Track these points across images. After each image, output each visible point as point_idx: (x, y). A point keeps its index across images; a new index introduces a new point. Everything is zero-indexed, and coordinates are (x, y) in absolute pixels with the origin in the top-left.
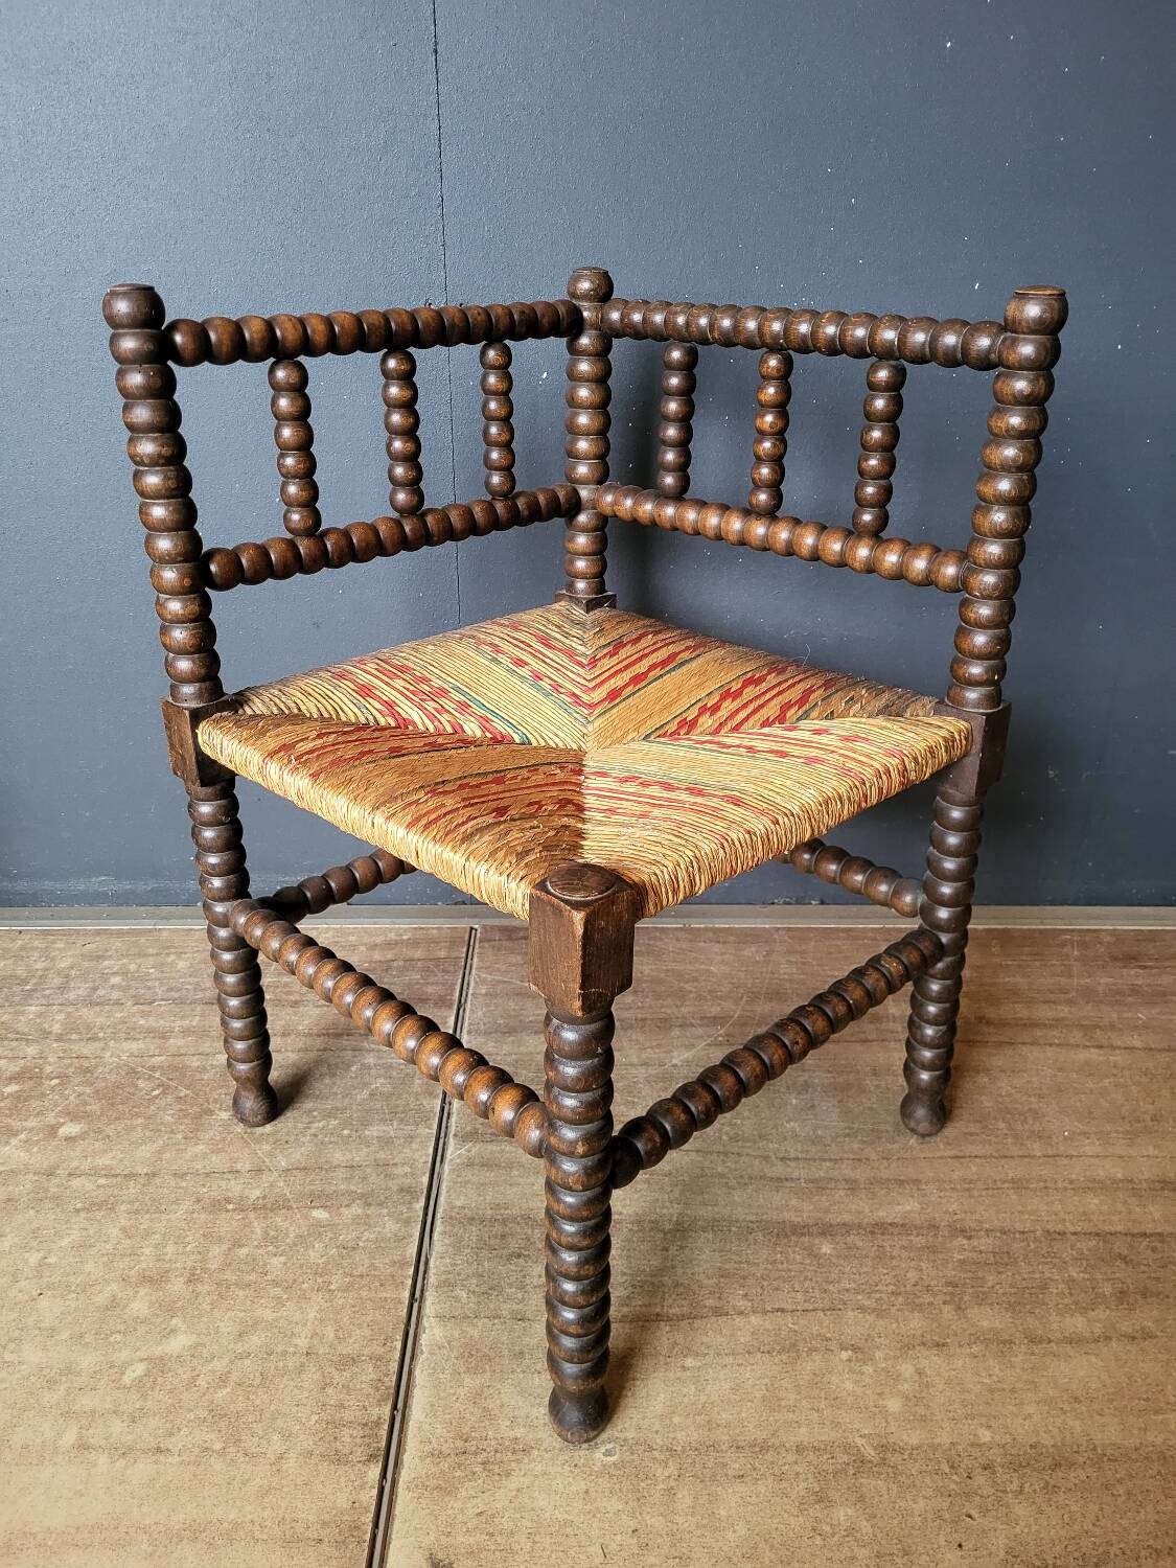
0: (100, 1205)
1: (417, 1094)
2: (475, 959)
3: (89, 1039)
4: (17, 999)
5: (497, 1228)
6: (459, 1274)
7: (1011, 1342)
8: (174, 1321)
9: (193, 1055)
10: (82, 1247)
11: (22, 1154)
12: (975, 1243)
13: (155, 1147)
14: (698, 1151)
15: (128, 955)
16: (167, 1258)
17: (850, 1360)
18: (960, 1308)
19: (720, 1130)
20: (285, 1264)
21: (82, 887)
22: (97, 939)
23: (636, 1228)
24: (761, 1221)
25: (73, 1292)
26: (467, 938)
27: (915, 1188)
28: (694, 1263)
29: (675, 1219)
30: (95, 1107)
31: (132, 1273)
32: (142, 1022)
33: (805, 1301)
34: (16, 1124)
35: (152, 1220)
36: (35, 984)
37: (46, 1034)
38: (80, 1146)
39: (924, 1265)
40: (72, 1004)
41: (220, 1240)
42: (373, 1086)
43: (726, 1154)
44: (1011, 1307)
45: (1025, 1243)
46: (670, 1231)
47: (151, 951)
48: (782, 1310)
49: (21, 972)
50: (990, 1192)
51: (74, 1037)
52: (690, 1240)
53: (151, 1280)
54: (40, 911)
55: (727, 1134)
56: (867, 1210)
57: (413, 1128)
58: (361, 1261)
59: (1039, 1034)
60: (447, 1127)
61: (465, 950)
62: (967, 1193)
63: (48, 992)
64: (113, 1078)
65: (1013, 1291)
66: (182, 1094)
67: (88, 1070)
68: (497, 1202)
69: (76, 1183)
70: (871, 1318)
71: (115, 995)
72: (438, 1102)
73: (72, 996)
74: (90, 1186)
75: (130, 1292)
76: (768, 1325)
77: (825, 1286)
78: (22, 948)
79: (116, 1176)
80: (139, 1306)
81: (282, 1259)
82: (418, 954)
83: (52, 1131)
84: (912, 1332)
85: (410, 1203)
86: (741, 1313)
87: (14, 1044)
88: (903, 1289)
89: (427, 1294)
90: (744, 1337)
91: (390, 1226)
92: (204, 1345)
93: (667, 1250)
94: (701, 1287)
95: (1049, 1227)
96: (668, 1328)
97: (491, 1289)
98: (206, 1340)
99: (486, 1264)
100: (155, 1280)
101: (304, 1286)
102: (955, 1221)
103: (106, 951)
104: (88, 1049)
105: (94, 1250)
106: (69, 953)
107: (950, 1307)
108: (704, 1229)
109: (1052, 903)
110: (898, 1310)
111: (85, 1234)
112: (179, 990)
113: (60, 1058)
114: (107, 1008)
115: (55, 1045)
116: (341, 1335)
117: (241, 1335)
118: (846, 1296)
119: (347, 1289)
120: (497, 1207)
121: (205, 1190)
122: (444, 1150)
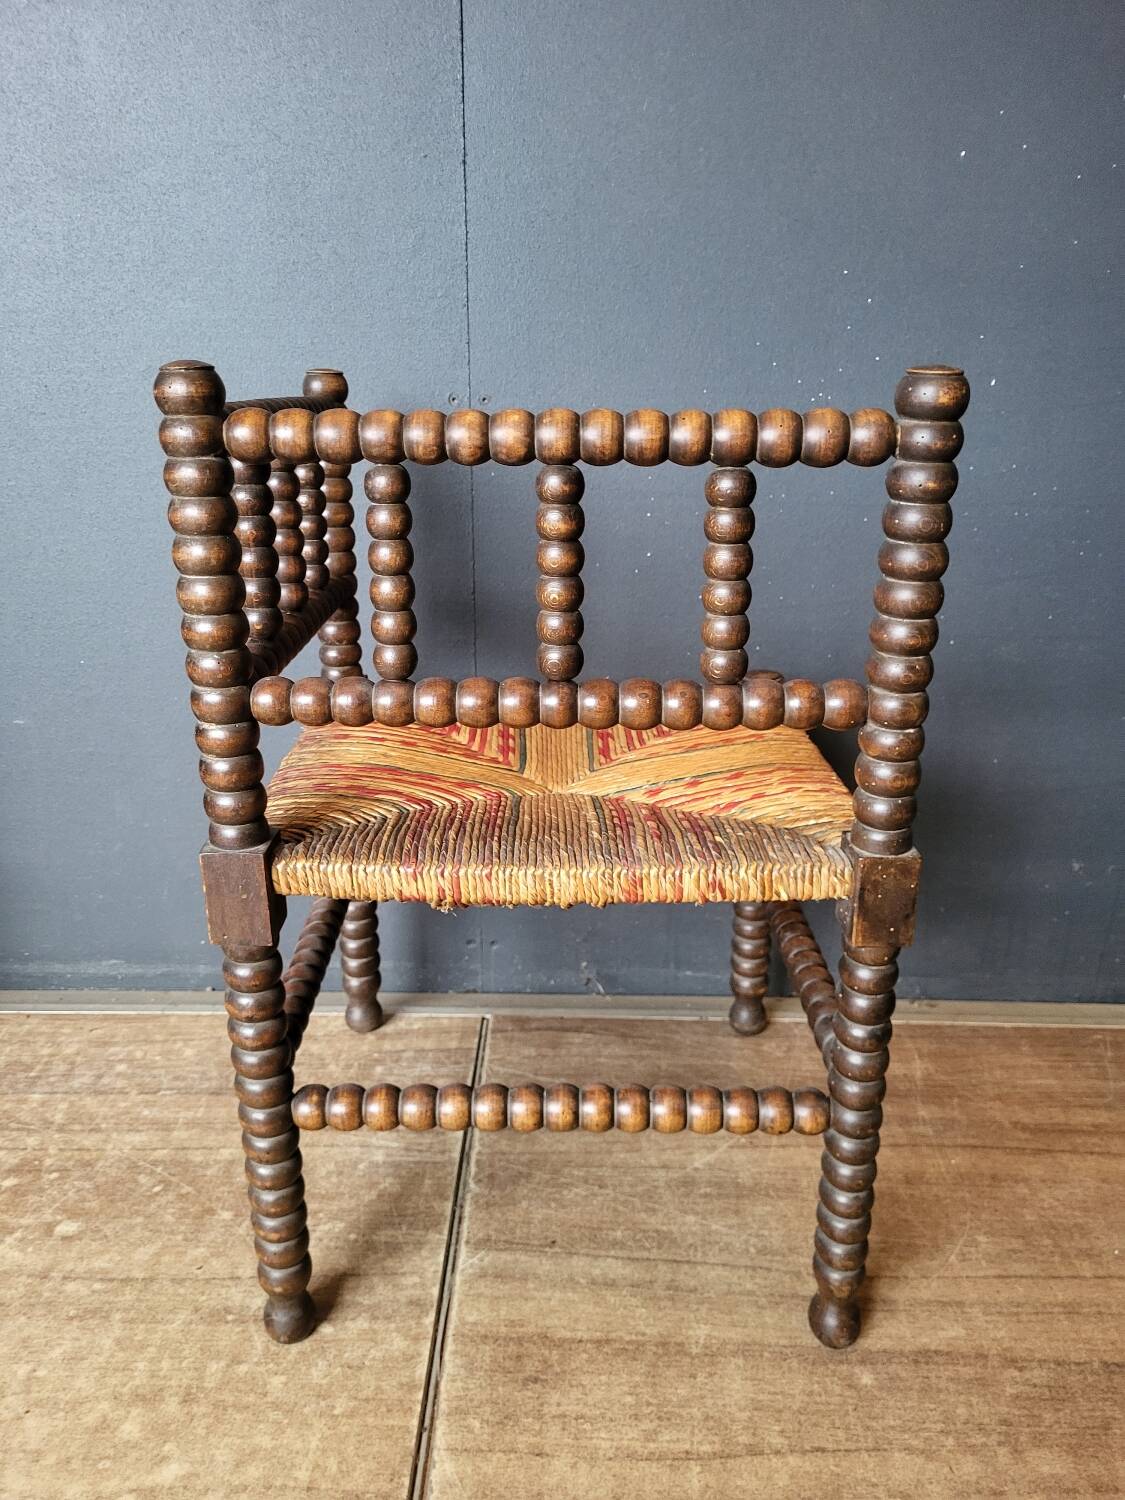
0: (94, 1312)
1: (427, 1195)
2: (488, 1051)
3: (91, 1130)
4: (21, 1086)
5: (512, 1348)
6: (472, 1400)
7: (1075, 1491)
8: (167, 1448)
9: (197, 1149)
10: (74, 1359)
11: (16, 1254)
12: (1027, 1375)
13: (152, 1249)
14: (724, 1265)
15: (135, 1042)
16: (162, 1374)
18: (1016, 1451)
19: (747, 1242)
20: (286, 1384)
21: (92, 971)
22: (105, 1024)
23: (660, 1351)
24: (795, 1346)
25: (63, 1410)
26: (478, 1028)
27: (959, 1311)
28: (726, 1392)
29: (702, 1341)
30: (94, 1204)
31: (125, 1390)
32: (146, 1112)
33: (847, 1440)
34: (12, 1221)
35: (147, 1331)
36: (41, 1071)
37: (47, 1124)
38: (77, 1246)
39: (974, 1400)
40: (76, 1093)
41: (218, 1356)
42: (382, 1187)
43: (754, 1269)
44: (1073, 1450)
45: (1082, 1376)
46: (697, 1356)
47: (158, 1037)
48: (823, 1450)
49: (26, 1058)
50: (1040, 1317)
51: (77, 1127)
52: (720, 1366)
53: (143, 1399)
54: (52, 994)
55: (754, 1246)
56: (908, 1334)
57: (423, 1233)
58: (368, 1382)
59: (1079, 1141)
60: (458, 1233)
61: (476, 1040)
62: (1015, 1319)
63: (52, 1079)
64: (113, 1172)
65: (1074, 1430)
66: (184, 1191)
67: (90, 1164)
68: (512, 1318)
69: (70, 1287)
70: (920, 1460)
71: (120, 1083)
72: (449, 1205)
73: (76, 1084)
74: (84, 1291)
75: (122, 1412)
76: (808, 1467)
77: (869, 1423)
78: (29, 1033)
79: (112, 1280)
80: (130, 1429)
81: (283, 1379)
82: (429, 1044)
83: (49, 1229)
84: (966, 1477)
85: (419, 1317)
86: (777, 1452)
87: (15, 1134)
88: (952, 1427)
89: (437, 1423)
90: (782, 1480)
91: (399, 1344)
92: (197, 1475)
93: (695, 1378)
94: (733, 1421)
95: (1106, 1358)
96: (698, 1469)
97: (506, 1419)
98: (201, 1469)
99: (500, 1389)
100: (147, 1398)
101: (306, 1410)
102: (1005, 1350)
103: (113, 1037)
104: (89, 1141)
105: (85, 1364)
106: (76, 1039)
107: (1006, 1449)
108: (734, 1354)
109: (1080, 1001)
110: (949, 1451)
111: (77, 1344)
112: (184, 1079)
113: (61, 1150)
114: (112, 1097)
115: (56, 1136)
116: (344, 1468)
117: (237, 1466)
118: (891, 1435)
119: (351, 1414)
120: (512, 1324)
121: (204, 1298)
122: (454, 1257)
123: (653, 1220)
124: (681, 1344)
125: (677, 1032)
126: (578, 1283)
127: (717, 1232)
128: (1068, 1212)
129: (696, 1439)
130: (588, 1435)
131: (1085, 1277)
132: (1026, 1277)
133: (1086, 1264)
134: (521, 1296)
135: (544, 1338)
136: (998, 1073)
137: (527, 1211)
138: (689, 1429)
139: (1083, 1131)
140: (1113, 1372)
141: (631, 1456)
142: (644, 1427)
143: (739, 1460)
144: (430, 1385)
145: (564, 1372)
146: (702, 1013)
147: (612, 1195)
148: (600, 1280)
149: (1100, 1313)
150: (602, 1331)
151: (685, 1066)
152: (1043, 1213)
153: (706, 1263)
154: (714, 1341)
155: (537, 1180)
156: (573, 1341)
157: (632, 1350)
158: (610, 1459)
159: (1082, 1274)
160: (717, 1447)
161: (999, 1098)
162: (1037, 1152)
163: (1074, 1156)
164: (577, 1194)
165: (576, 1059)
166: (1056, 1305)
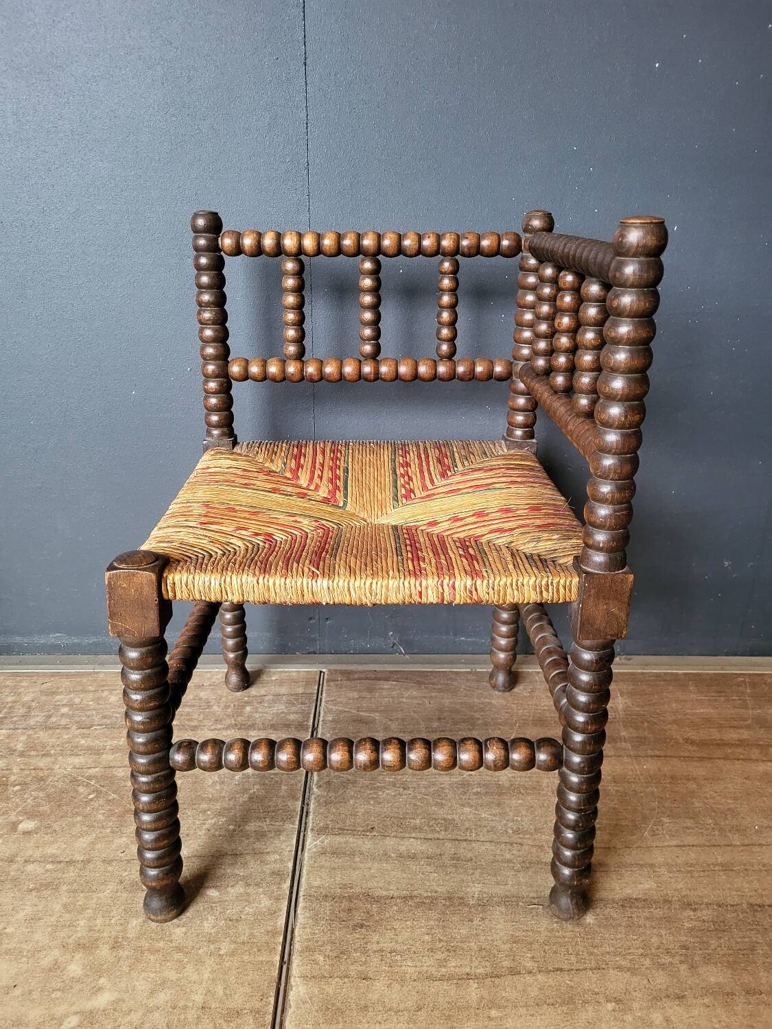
0: (47, 886)
1: (283, 797)
2: (324, 695)
3: (43, 755)
5: (345, 904)
6: (317, 942)
7: (733, 994)
8: (102, 981)
9: (120, 767)
10: (33, 919)
12: (699, 914)
13: (90, 839)
14: (490, 842)
15: (74, 691)
16: (97, 928)
17: (614, 1010)
19: (505, 825)
21: (42, 641)
22: (52, 679)
23: (448, 903)
24: (540, 897)
25: (25, 957)
26: (318, 679)
27: (651, 872)
28: (493, 931)
29: (476, 895)
30: (46, 808)
31: (70, 941)
32: (83, 742)
33: (577, 962)
35: (86, 898)
36: (6, 713)
37: (12, 751)
38: (34, 838)
39: (663, 932)
40: (32, 729)
41: (137, 914)
42: (252, 791)
43: (511, 844)
44: (731, 965)
45: (735, 914)
46: (473, 906)
47: (91, 688)
48: (561, 970)
50: (707, 873)
51: (33, 753)
52: (489, 913)
53: (84, 947)
54: (14, 658)
55: (511, 828)
56: (617, 887)
57: (281, 824)
58: (244, 930)
59: (729, 751)
60: (306, 823)
61: (316, 687)
62: (689, 875)
63: (15, 719)
64: (60, 785)
65: (730, 952)
66: (111, 798)
67: (42, 779)
68: (344, 882)
69: (30, 868)
70: (628, 975)
71: (64, 722)
72: (300, 803)
73: (32, 722)
74: (40, 871)
75: (68, 957)
76: (551, 982)
77: (592, 950)
79: (60, 862)
80: (75, 968)
81: (184, 929)
82: (283, 690)
83: (14, 826)
84: (658, 986)
85: (279, 884)
86: (530, 972)
88: (649, 952)
89: (293, 958)
90: (534, 992)
91: (265, 902)
92: (123, 1000)
93: (472, 921)
94: (499, 951)
95: (752, 901)
96: (476, 985)
97: (342, 954)
98: (126, 996)
99: (337, 933)
100: (88, 947)
101: (201, 951)
102: (682, 897)
103: (58, 688)
104: (42, 763)
105: (41, 923)
106: (32, 690)
107: (685, 966)
108: (499, 904)
109: (727, 654)
110: (647, 968)
111: (35, 908)
112: (110, 717)
113: (22, 769)
114: (58, 731)
115: (18, 760)
116: (228, 992)
117: (152, 993)
118: (607, 958)
119: (232, 954)
120: (344, 887)
121: (126, 873)
122: (304, 840)
123: (441, 811)
124: (462, 898)
125: (456, 680)
126: (390, 857)
127: (485, 819)
128: (724, 800)
129: (473, 965)
130: (399, 964)
131: (735, 845)
132: (696, 846)
133: (736, 836)
134: (350, 866)
135: (368, 897)
136: (674, 705)
137: (354, 807)
138: (469, 957)
139: (731, 744)
140: (757, 911)
141: (430, 978)
142: (437, 957)
143: (503, 979)
144: (288, 931)
145: (382, 920)
146: (472, 666)
147: (413, 794)
148: (405, 854)
149: (746, 870)
150: (407, 890)
151: (461, 703)
152: (706, 801)
153: (478, 841)
154: (484, 895)
155: (360, 785)
156: (387, 897)
157: (429, 903)
158: (415, 980)
159: (734, 843)
160: (489, 970)
161: (675, 722)
162: (701, 759)
163: (726, 762)
164: (388, 794)
165: (386, 699)
166: (717, 865)
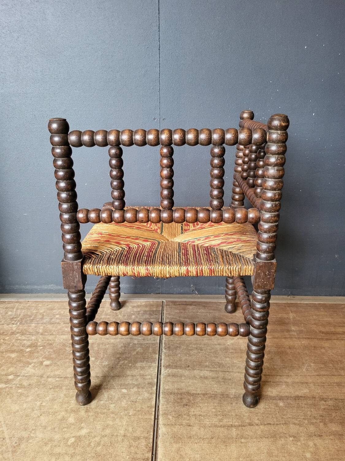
0: (57, 387)
1: (151, 353)
2: (165, 311)
3: (51, 335)
4: (28, 322)
5: (179, 396)
6: (169, 411)
7: (342, 435)
8: (82, 425)
10: (53, 400)
11: (33, 370)
12: (327, 403)
14: (238, 372)
15: (61, 309)
17: (293, 441)
18: (325, 424)
20: (115, 406)
21: (46, 288)
22: (51, 303)
23: (222, 397)
25: (51, 414)
26: (161, 304)
27: (307, 385)
28: (241, 408)
29: (233, 394)
30: (53, 356)
31: (68, 409)
32: (66, 329)
33: (277, 421)
34: (31, 361)
36: (34, 317)
37: (38, 333)
38: (50, 368)
39: (312, 410)
40: (45, 324)
42: (137, 350)
44: (341, 424)
45: (342, 403)
46: (232, 398)
48: (270, 424)
49: (29, 314)
50: (330, 386)
51: (46, 334)
52: (239, 401)
53: (74, 411)
54: (34, 295)
56: (293, 392)
57: (151, 363)
58: (138, 406)
59: (339, 336)
60: (161, 364)
61: (161, 308)
62: (323, 387)
63: (38, 320)
64: (58, 347)
65: (341, 418)
67: (51, 344)
69: (50, 380)
70: (298, 427)
71: (58, 321)
72: (157, 355)
73: (45, 321)
74: (54, 381)
75: (68, 415)
76: (266, 429)
77: (282, 416)
78: (29, 306)
79: (61, 377)
80: (71, 420)
81: (114, 405)
82: (147, 309)
83: (42, 363)
84: (311, 431)
85: (152, 388)
86: (257, 425)
87: (29, 336)
88: (307, 417)
89: (159, 417)
90: (259, 432)
91: (146, 395)
92: (92, 432)
93: (232, 404)
94: (244, 416)
96: (235, 429)
97: (179, 416)
98: (93, 431)
99: (177, 407)
101: (121, 414)
102: (321, 396)
103: (54, 307)
104: (50, 338)
105: (56, 401)
106: (43, 308)
107: (322, 424)
109: (337, 296)
110: (306, 424)
111: (53, 396)
113: (42, 340)
114: (56, 325)
115: (41, 336)
116: (134, 430)
117: (103, 429)
118: (289, 420)
119: (134, 415)
120: (178, 389)
122: (160, 371)
123: (217, 360)
124: (227, 395)
125: (220, 305)
126: (197, 378)
127: (235, 363)
128: (337, 357)
129: (234, 421)
130: (203, 420)
131: (341, 375)
132: (325, 375)
133: (342, 371)
134: (180, 381)
135: (188, 393)
136: (314, 317)
137: (180, 357)
138: (232, 418)
139: (339, 333)
141: (216, 426)
142: (218, 418)
143: (246, 427)
144: (157, 407)
145: (195, 403)
147: (204, 352)
148: (203, 377)
150: (205, 391)
151: (223, 315)
152: (329, 357)
153: (233, 372)
154: (237, 394)
155: (182, 348)
156: (196, 394)
157: (214, 396)
158: (210, 427)
160: (240, 423)
161: (315, 324)
162: (327, 339)
163: (338, 341)
164: (194, 352)
165: (191, 313)
166: (334, 383)
